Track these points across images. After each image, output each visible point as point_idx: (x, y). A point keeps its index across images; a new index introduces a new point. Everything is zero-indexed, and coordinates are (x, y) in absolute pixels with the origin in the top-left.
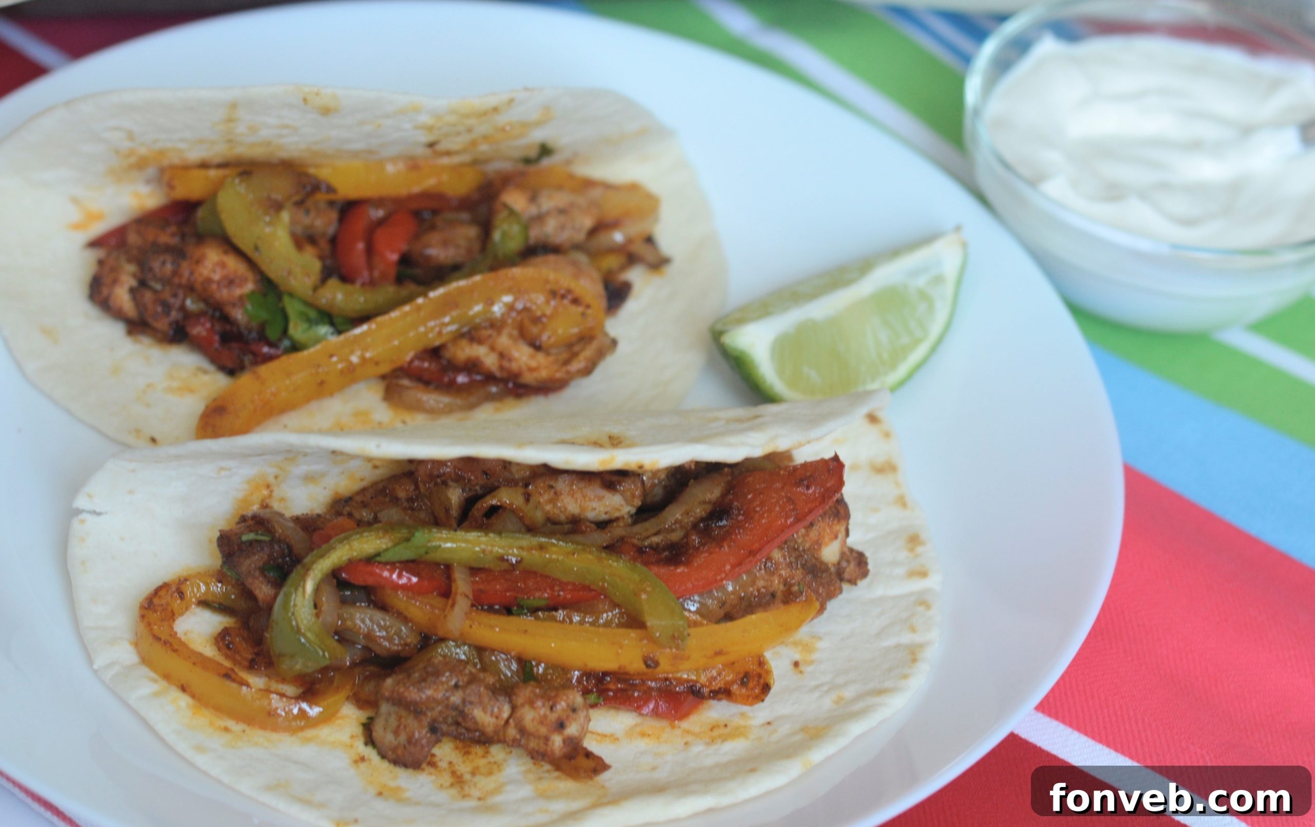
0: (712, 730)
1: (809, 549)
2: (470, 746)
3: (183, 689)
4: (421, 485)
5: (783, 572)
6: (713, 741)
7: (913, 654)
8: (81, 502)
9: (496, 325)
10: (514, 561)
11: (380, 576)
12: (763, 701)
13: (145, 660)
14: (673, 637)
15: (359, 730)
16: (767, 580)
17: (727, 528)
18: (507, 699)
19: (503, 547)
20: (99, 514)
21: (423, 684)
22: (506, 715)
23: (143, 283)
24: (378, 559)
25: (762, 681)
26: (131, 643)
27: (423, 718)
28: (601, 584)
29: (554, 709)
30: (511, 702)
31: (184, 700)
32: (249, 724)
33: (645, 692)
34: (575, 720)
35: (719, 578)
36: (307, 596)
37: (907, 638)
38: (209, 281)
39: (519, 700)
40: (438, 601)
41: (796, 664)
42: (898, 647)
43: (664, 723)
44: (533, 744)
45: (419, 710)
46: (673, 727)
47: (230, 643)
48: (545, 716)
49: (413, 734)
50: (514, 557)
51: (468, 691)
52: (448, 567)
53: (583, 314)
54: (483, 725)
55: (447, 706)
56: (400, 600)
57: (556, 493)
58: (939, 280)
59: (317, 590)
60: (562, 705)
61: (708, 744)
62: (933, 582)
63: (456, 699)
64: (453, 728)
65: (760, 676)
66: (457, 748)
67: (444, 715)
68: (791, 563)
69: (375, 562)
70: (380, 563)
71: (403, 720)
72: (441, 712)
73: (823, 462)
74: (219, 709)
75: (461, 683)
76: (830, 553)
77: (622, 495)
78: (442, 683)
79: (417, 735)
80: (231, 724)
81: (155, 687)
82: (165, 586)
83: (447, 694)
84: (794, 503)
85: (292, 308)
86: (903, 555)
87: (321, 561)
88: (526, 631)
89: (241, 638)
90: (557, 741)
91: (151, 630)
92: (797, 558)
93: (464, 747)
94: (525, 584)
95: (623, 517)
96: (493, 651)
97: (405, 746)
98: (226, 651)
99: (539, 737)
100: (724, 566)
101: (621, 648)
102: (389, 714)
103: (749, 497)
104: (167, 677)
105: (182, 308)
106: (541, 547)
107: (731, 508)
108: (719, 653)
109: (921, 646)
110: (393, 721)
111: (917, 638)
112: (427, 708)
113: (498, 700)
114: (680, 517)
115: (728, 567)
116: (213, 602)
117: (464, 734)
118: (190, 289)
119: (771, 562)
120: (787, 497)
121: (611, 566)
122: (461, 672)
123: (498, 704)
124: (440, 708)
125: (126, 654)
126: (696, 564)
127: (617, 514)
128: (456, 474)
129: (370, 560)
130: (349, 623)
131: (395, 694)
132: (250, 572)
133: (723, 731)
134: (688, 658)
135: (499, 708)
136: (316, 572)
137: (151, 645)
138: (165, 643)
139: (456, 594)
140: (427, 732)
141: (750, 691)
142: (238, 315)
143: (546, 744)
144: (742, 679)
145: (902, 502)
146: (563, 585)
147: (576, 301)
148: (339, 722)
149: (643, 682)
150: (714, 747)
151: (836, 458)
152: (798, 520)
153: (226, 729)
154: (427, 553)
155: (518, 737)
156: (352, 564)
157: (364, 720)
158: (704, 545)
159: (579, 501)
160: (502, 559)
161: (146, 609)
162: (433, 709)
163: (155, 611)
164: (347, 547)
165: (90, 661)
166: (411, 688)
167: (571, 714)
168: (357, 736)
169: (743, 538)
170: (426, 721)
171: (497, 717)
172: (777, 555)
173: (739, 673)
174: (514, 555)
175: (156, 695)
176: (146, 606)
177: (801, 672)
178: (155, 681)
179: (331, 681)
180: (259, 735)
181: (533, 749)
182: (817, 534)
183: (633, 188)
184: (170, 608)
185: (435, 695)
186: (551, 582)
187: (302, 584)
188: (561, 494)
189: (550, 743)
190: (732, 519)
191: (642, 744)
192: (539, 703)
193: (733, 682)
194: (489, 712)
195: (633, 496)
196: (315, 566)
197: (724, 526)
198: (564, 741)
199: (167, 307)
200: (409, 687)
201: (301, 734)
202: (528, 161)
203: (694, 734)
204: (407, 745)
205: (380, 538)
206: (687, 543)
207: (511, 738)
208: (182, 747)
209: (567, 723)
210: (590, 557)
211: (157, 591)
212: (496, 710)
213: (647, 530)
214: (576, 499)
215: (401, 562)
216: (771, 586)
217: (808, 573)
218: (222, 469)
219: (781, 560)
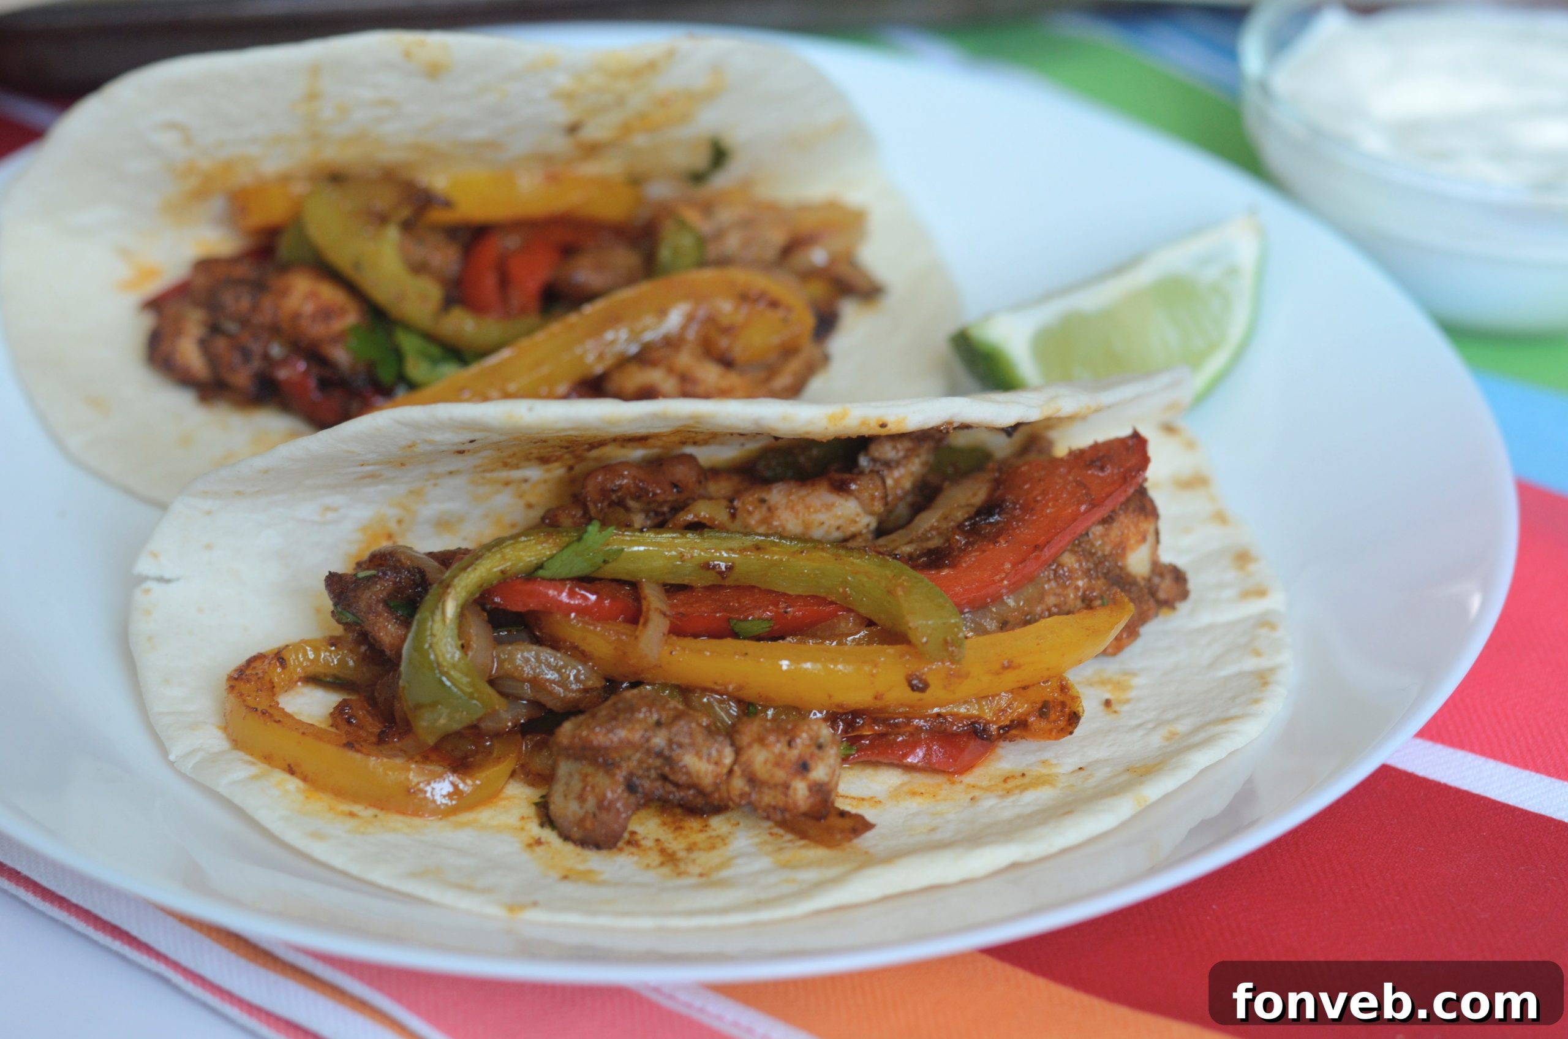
0: (1005, 781)
1: (1111, 555)
2: (681, 820)
3: (291, 771)
4: (591, 506)
5: (1080, 583)
6: (1009, 792)
7: (1263, 679)
8: (144, 566)
9: (672, 343)
10: (723, 566)
11: (546, 595)
12: (1071, 733)
13: (238, 743)
14: (946, 642)
15: (531, 811)
16: (1059, 595)
17: (1000, 525)
18: (728, 742)
19: (706, 550)
20: (168, 581)
21: (614, 723)
22: (728, 760)
23: (215, 329)
24: (541, 573)
25: (1067, 710)
26: (219, 728)
27: (618, 772)
28: (841, 590)
29: (793, 744)
30: (733, 744)
31: (293, 784)
32: (382, 809)
33: (912, 734)
34: (822, 759)
35: (997, 578)
36: (448, 621)
37: (1251, 664)
38: (296, 316)
39: (745, 739)
40: (626, 628)
41: (1108, 703)
42: (1240, 675)
43: (940, 779)
44: (768, 798)
45: (610, 761)
46: (953, 783)
47: (351, 717)
48: (782, 755)
49: (604, 796)
50: (722, 562)
51: (674, 729)
52: (634, 586)
53: (785, 321)
54: (698, 777)
55: (648, 751)
56: (574, 628)
57: (769, 509)
58: (1233, 272)
59: (461, 615)
60: (803, 738)
61: (1001, 797)
62: (1275, 602)
63: (659, 740)
64: (658, 784)
65: (1063, 704)
66: (664, 824)
67: (645, 766)
68: (1089, 570)
69: (537, 578)
70: (543, 579)
71: (590, 779)
72: (640, 762)
73: (1122, 442)
74: (340, 793)
75: (663, 719)
76: (1137, 562)
77: (857, 498)
78: (639, 721)
79: (609, 795)
80: (357, 809)
81: (254, 770)
82: (259, 657)
83: (648, 734)
84: (1085, 487)
85: (409, 343)
86: (1231, 575)
87: (464, 575)
88: (746, 654)
89: (365, 712)
90: (800, 789)
91: (244, 701)
92: (1096, 565)
93: (674, 822)
94: (739, 603)
95: (860, 534)
96: (705, 690)
97: (595, 815)
98: (347, 727)
99: (776, 786)
100: (1003, 564)
101: (876, 666)
102: (571, 775)
103: (1027, 486)
104: (268, 758)
105: (266, 357)
106: (758, 548)
107: (1004, 501)
108: (1009, 666)
109: (1272, 670)
110: (576, 785)
111: (1264, 663)
112: (622, 759)
113: (716, 741)
114: (935, 524)
115: (1008, 566)
116: (326, 675)
117: (673, 793)
118: (275, 330)
119: (1063, 570)
120: (1076, 481)
121: (853, 563)
122: (663, 707)
123: (716, 746)
124: (638, 755)
125: (213, 739)
126: (964, 565)
127: (853, 529)
128: (637, 486)
129: (531, 575)
130: (507, 666)
131: (577, 740)
132: (370, 607)
133: (1019, 781)
134: (967, 675)
135: (718, 751)
136: (459, 589)
137: (244, 718)
138: (264, 713)
139: (648, 610)
140: (623, 791)
141: (1053, 724)
142: (341, 355)
143: (786, 795)
144: (1041, 709)
145: (1221, 518)
146: (790, 599)
147: (774, 304)
148: (503, 803)
149: (909, 720)
150: (1011, 799)
151: (1136, 435)
152: (1094, 505)
153: (352, 815)
154: (605, 562)
155: (747, 789)
156: (506, 582)
157: (537, 799)
158: (972, 544)
159: (801, 515)
160: (706, 566)
161: (236, 679)
162: (629, 758)
163: (248, 681)
164: (499, 556)
165: (164, 751)
166: (598, 729)
167: (816, 751)
168: (528, 818)
169: (1025, 532)
170: (620, 775)
171: (716, 763)
172: (1069, 560)
173: (1036, 703)
174: (721, 559)
175: (255, 778)
176: (236, 676)
177: (1115, 712)
178: (253, 764)
179: (489, 752)
180: (396, 821)
181: (769, 805)
182: (1119, 533)
183: (833, 206)
184: (267, 678)
185: (630, 736)
186: (774, 596)
187: (440, 606)
188: (777, 509)
189: (791, 792)
190: (1007, 513)
191: (913, 805)
192: (772, 739)
193: (1028, 714)
194: (705, 757)
195: (873, 498)
196: (456, 581)
197: (997, 522)
198: (810, 789)
199: (246, 355)
200: (594, 728)
201: (452, 819)
202: (697, 178)
203: (981, 788)
204: (597, 813)
205: (541, 543)
206: (950, 547)
207: (737, 792)
208: (294, 836)
209: (812, 764)
210: (824, 554)
211: (250, 662)
212: (714, 753)
213: (894, 541)
214: (797, 513)
215: (572, 579)
216: (1065, 603)
217: (1113, 584)
218: (328, 509)
219: (1076, 566)
